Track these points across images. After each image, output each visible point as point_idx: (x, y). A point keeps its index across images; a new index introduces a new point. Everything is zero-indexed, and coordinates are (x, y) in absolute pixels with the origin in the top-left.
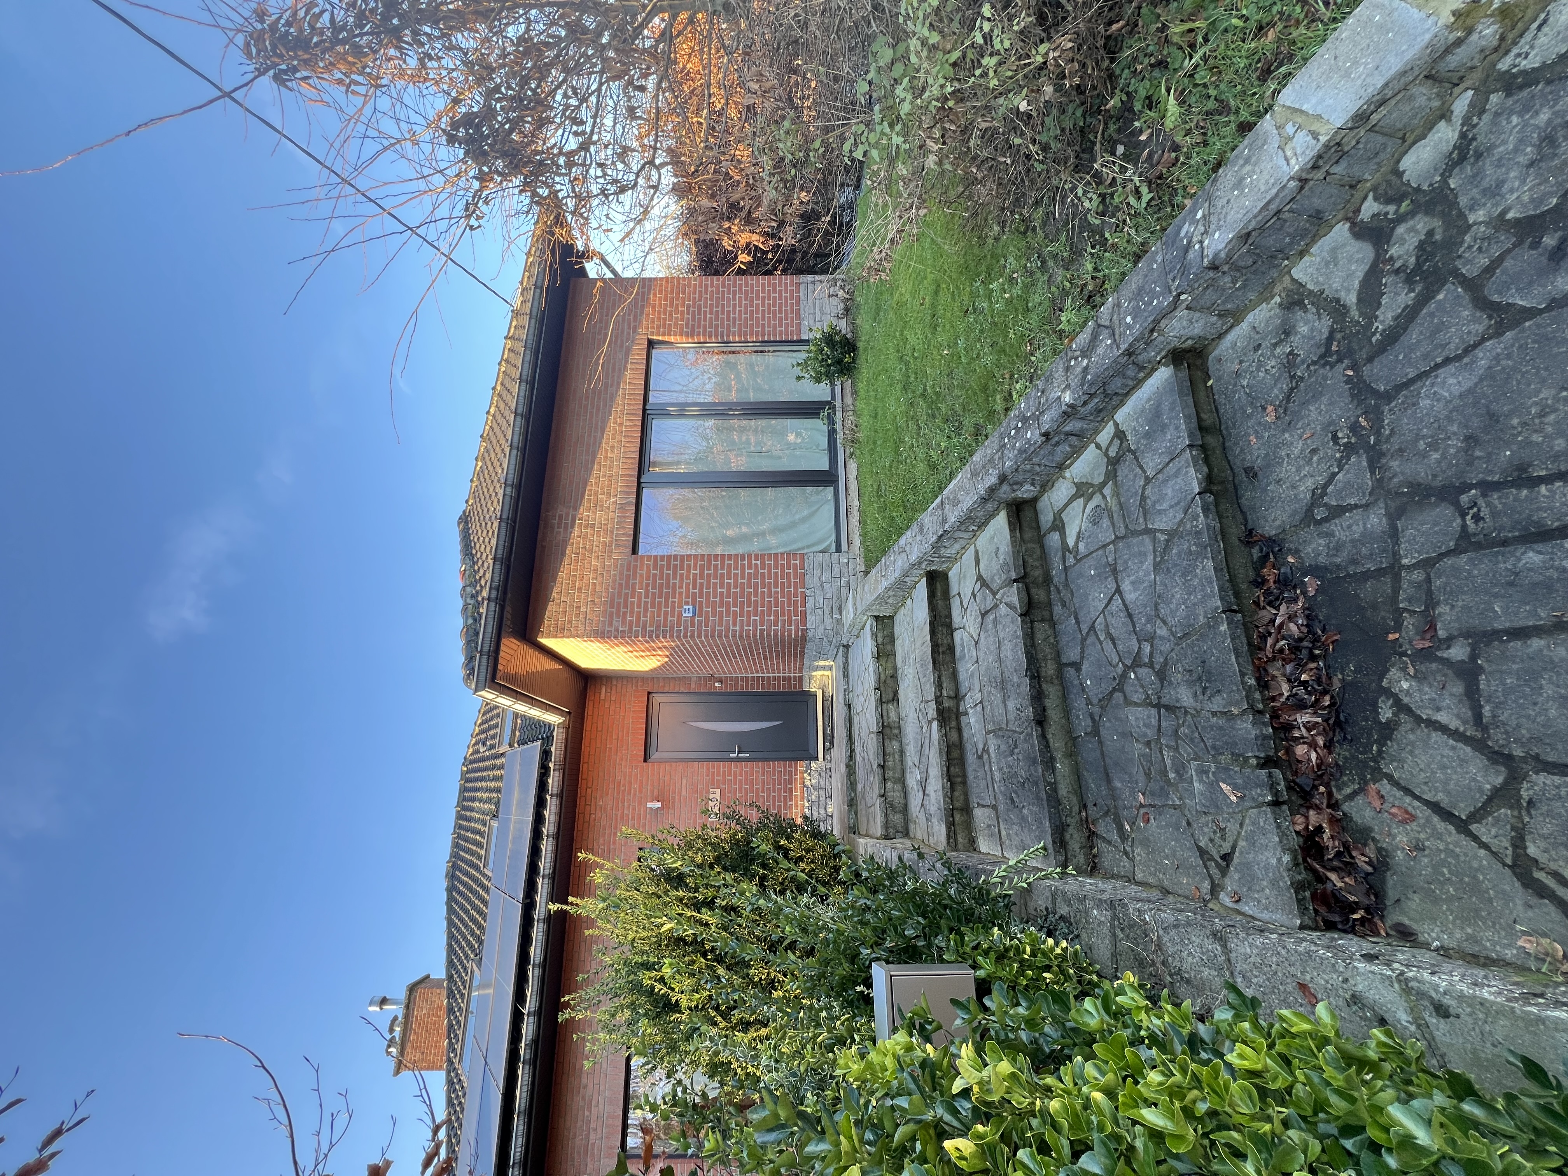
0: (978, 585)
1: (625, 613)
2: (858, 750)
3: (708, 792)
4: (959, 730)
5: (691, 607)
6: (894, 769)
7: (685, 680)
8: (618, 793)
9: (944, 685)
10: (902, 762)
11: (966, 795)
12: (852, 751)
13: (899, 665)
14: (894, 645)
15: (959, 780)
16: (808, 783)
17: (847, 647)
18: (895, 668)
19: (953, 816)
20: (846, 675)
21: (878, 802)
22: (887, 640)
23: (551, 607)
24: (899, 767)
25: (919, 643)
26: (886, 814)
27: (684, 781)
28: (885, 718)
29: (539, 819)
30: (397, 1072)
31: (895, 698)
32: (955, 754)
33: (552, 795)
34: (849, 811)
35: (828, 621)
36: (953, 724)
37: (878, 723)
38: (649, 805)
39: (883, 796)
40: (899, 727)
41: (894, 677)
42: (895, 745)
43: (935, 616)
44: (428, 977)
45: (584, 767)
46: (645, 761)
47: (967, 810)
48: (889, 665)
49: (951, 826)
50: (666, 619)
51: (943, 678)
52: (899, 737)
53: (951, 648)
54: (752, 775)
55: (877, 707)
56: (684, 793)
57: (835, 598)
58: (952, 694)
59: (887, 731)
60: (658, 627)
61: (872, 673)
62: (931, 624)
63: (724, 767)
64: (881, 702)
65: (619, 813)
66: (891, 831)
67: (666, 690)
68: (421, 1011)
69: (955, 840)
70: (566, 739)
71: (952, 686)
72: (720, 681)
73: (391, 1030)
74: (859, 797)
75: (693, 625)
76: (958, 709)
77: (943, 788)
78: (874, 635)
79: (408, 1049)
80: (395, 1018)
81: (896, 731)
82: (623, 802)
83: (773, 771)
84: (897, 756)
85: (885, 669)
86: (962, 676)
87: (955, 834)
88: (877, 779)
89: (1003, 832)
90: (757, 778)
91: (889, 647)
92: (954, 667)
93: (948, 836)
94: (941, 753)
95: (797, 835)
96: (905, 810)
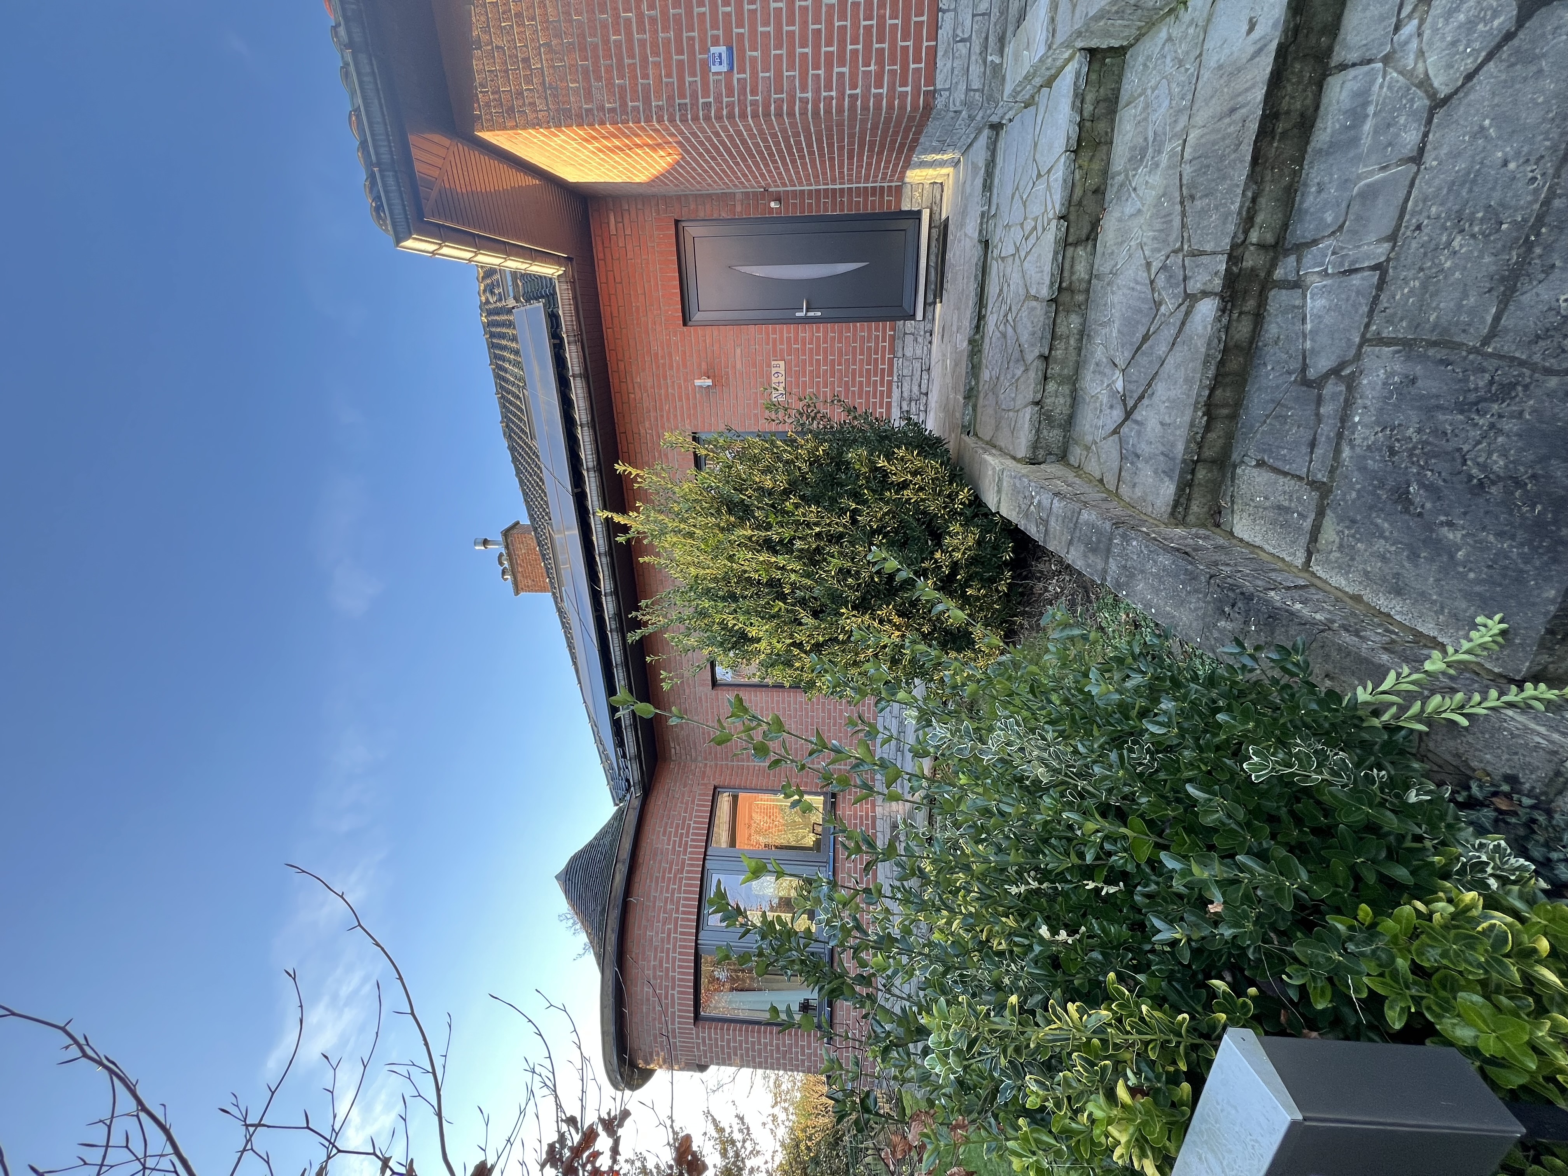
1: (609, 70)
3: (769, 366)
4: (1259, 318)
5: (722, 49)
6: (1063, 363)
7: (725, 198)
8: (658, 367)
9: (1259, 219)
10: (1079, 350)
11: (1230, 437)
12: (981, 318)
14: (1113, 121)
15: (1225, 411)
17: (997, 127)
18: (1105, 172)
19: (1193, 472)
20: (988, 186)
21: (1028, 410)
22: (1101, 109)
23: (479, 63)
24: (1073, 357)
25: (1208, 112)
26: (1038, 431)
27: (738, 351)
28: (1066, 274)
29: (566, 404)
30: (517, 593)
31: (1091, 236)
32: (1234, 364)
33: (574, 376)
34: (965, 405)
35: (976, 70)
36: (1251, 304)
37: (1052, 284)
38: (698, 382)
39: (1037, 403)
40: (1088, 291)
41: (1099, 192)
42: (1075, 321)
43: (1296, 30)
44: (518, 523)
45: (608, 333)
46: (685, 324)
47: (1224, 464)
48: (1096, 166)
49: (1185, 489)
50: (681, 79)
51: (1263, 201)
52: (1083, 308)
54: (825, 342)
55: (1056, 253)
56: (739, 366)
58: (1270, 238)
59: (1065, 297)
60: (670, 98)
61: (1056, 184)
63: (789, 332)
64: (1065, 244)
65: (663, 391)
66: (1041, 453)
67: (701, 215)
68: (520, 548)
69: (1187, 508)
70: (575, 298)
71: (1277, 220)
72: (778, 199)
73: (501, 564)
74: (983, 388)
75: (730, 93)
76: (1270, 273)
77: (1192, 425)
78: (1079, 97)
79: (519, 577)
80: (501, 555)
81: (1080, 298)
82: (665, 378)
83: (855, 335)
84: (1072, 342)
85: (1085, 177)
86: (1310, 201)
87: (1189, 499)
88: (1033, 376)
89: (1330, 533)
90: (832, 346)
91: (1102, 126)
92: (1296, 174)
93: (1176, 504)
94: (1206, 362)
95: (901, 452)
96: (1069, 422)
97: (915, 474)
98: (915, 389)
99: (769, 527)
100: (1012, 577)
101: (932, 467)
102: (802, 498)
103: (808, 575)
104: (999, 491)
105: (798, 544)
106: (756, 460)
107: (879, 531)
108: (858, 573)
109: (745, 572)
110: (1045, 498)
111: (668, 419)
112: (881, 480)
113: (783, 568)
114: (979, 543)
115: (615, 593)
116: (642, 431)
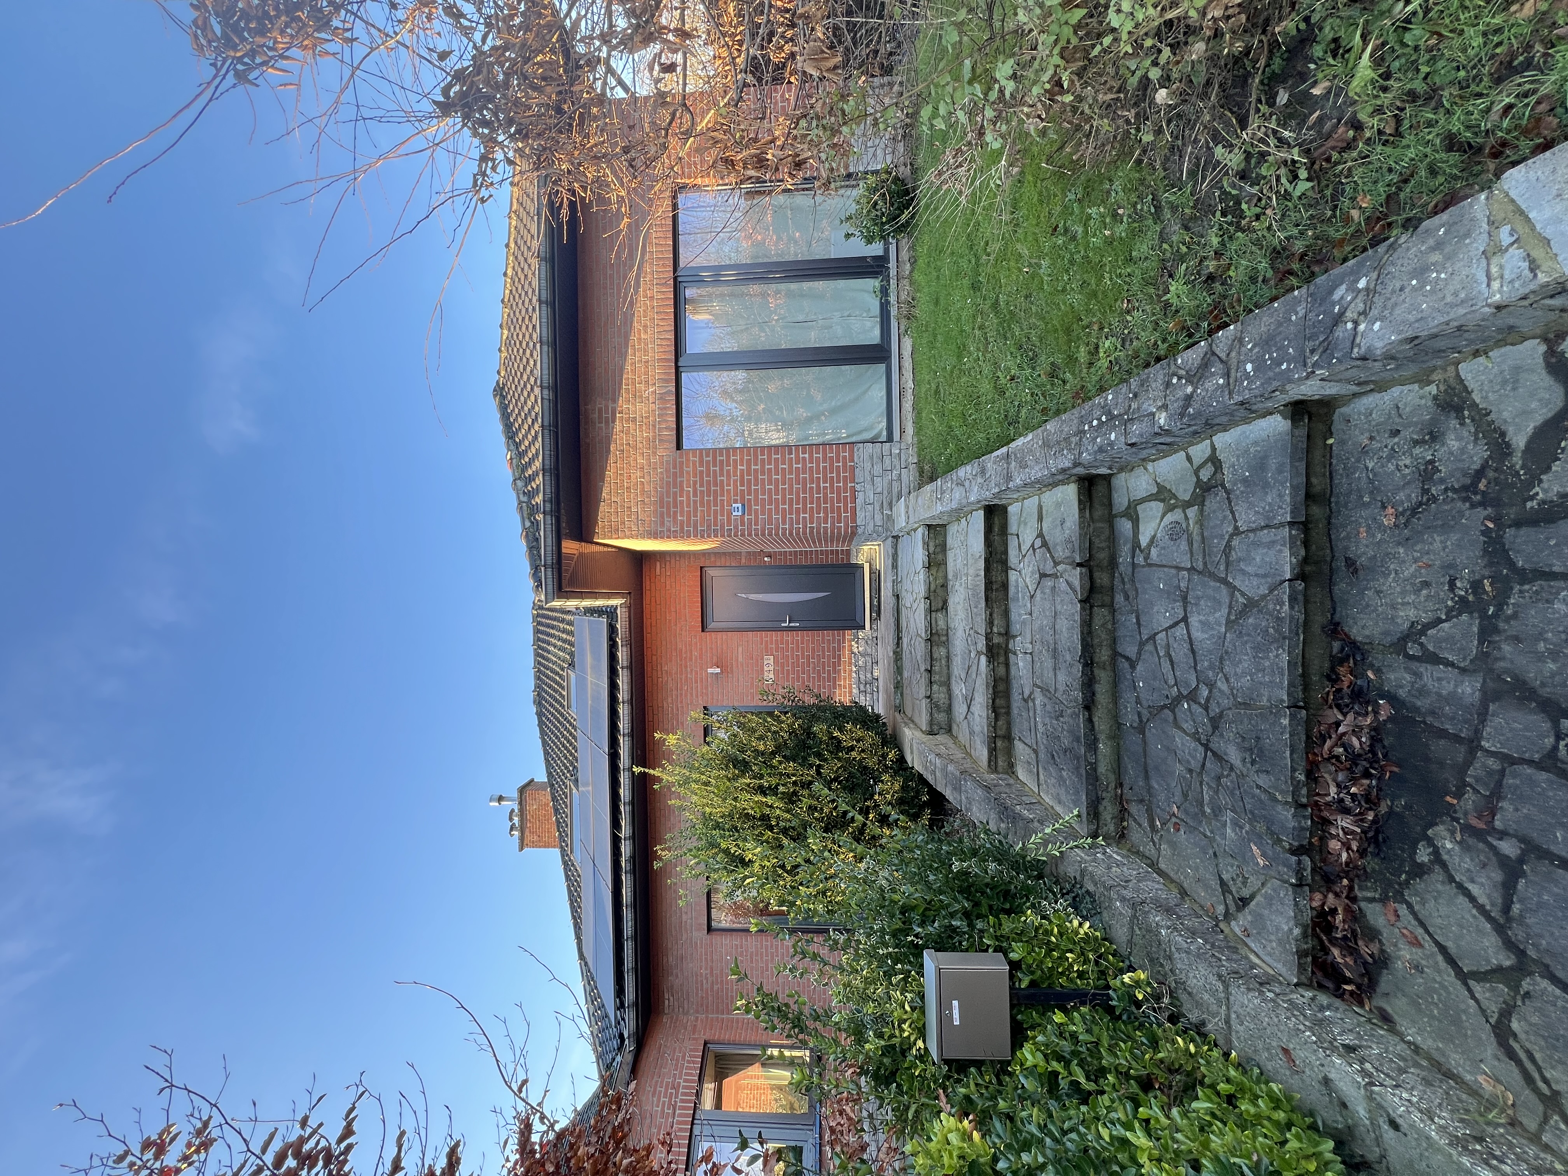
0: (1038, 543)
1: (675, 513)
2: (905, 640)
3: (762, 659)
4: (1007, 665)
5: (740, 505)
6: (940, 673)
7: (736, 555)
8: (681, 660)
9: (996, 622)
10: (948, 666)
11: (1009, 724)
12: (899, 638)
13: (950, 576)
14: (945, 554)
15: (1003, 711)
16: (856, 650)
17: (896, 537)
18: (946, 577)
19: (995, 742)
20: (894, 567)
21: (924, 703)
22: (938, 550)
23: (603, 508)
24: (945, 671)
25: (971, 571)
26: (931, 714)
27: (740, 649)
28: (934, 625)
29: (613, 687)
30: (521, 849)
31: (944, 607)
32: (1001, 687)
33: (622, 668)
34: (895, 693)
35: (878, 517)
36: (1002, 659)
37: (926, 631)
38: (710, 670)
39: (928, 697)
40: (947, 635)
41: (944, 586)
42: (943, 651)
43: (991, 553)
44: (532, 781)
45: (647, 636)
46: (703, 631)
47: (1008, 737)
48: (940, 574)
49: (993, 752)
50: (716, 518)
51: (995, 615)
52: (947, 644)
53: (1005, 586)
54: (802, 644)
55: (926, 616)
56: (740, 659)
57: (885, 492)
58: (1002, 631)
59: (935, 638)
60: (709, 526)
61: (922, 582)
62: (987, 561)
63: (776, 637)
64: (930, 611)
65: (683, 677)
66: (935, 728)
67: (718, 564)
68: (532, 807)
69: (996, 763)
70: (630, 617)
71: (1003, 623)
72: (769, 556)
73: (511, 819)
74: (905, 682)
75: (743, 524)
76: (1007, 645)
77: (988, 718)
78: (926, 545)
79: (527, 833)
80: (512, 811)
81: (944, 638)
82: (686, 667)
83: (823, 639)
84: (943, 662)
85: (936, 579)
86: (1014, 616)
87: (996, 758)
88: (924, 682)
89: (1042, 776)
90: (808, 646)
91: (940, 557)
92: (1006, 605)
93: (990, 761)
94: (987, 686)
95: (849, 726)
96: (949, 710)
97: (858, 741)
98: (869, 675)
99: (761, 777)
101: (870, 737)
102: (784, 757)
103: (788, 811)
104: (912, 753)
105: (781, 789)
106: (753, 731)
107: (835, 779)
108: (822, 809)
109: (744, 809)
110: (932, 757)
111: (686, 696)
112: (837, 746)
113: (771, 806)
114: (902, 787)
115: (633, 837)
116: (665, 705)
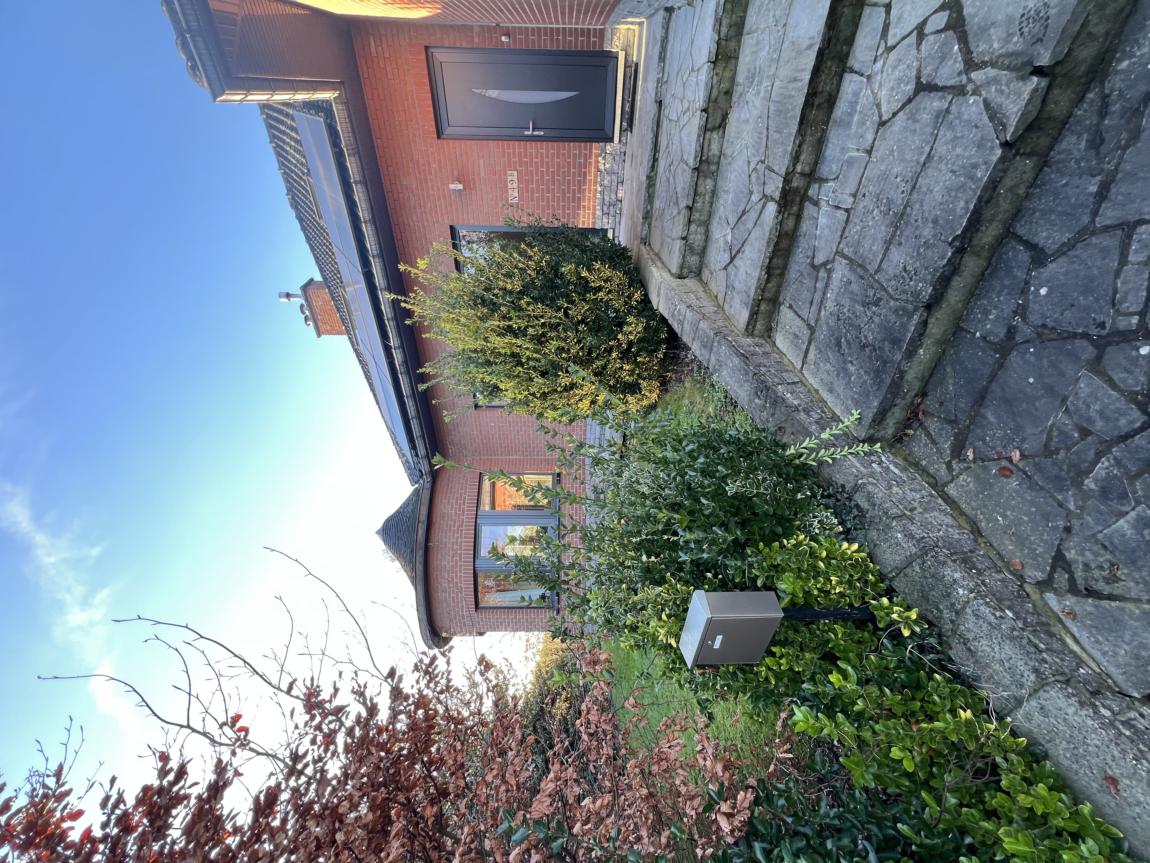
0: (942, 19)
2: (662, 164)
3: (505, 174)
4: (799, 217)
6: (701, 211)
7: (465, 29)
8: (420, 173)
9: (802, 157)
10: (712, 203)
11: (779, 286)
12: (655, 160)
13: (740, 78)
14: (739, 41)
15: (778, 272)
16: (602, 167)
17: (669, 10)
18: (733, 80)
19: (759, 306)
20: (662, 58)
21: (678, 244)
22: (732, 33)
24: (707, 208)
25: (784, 72)
26: (684, 257)
27: (481, 162)
28: (705, 150)
29: (351, 204)
30: (319, 335)
31: (722, 126)
32: (784, 244)
33: (355, 182)
34: (643, 224)
36: (795, 209)
37: (696, 157)
38: (452, 187)
39: (684, 238)
40: (718, 163)
41: (728, 93)
42: (709, 184)
43: (830, 41)
44: (312, 280)
45: (378, 143)
46: (439, 137)
47: (775, 302)
48: (727, 74)
49: (754, 315)
51: (805, 147)
52: (714, 175)
53: (832, 101)
54: (547, 157)
55: (699, 136)
56: (483, 174)
58: (807, 170)
59: (704, 167)
61: (702, 85)
62: (821, 54)
63: (519, 148)
64: (706, 129)
65: (425, 193)
66: (685, 271)
67: (446, 43)
68: (317, 303)
69: (754, 327)
71: (811, 159)
72: (508, 34)
73: (303, 312)
74: (656, 213)
76: (806, 190)
77: (759, 279)
78: (718, 21)
79: (320, 324)
80: (302, 306)
81: (713, 168)
82: (426, 182)
83: (569, 153)
84: (707, 198)
85: (720, 81)
86: (831, 150)
87: (756, 322)
88: (682, 219)
89: (811, 355)
90: (553, 161)
91: (732, 44)
92: (824, 131)
93: (749, 323)
94: (768, 243)
95: (597, 266)
96: (703, 253)
97: (606, 281)
98: (613, 196)
99: (510, 319)
100: (667, 348)
101: (618, 277)
102: (532, 298)
103: (537, 351)
104: (659, 296)
105: (531, 331)
107: (582, 321)
108: (569, 350)
109: (495, 348)
110: (682, 307)
111: (431, 214)
112: (585, 286)
113: (520, 347)
114: (645, 328)
115: (402, 347)
116: (411, 224)
